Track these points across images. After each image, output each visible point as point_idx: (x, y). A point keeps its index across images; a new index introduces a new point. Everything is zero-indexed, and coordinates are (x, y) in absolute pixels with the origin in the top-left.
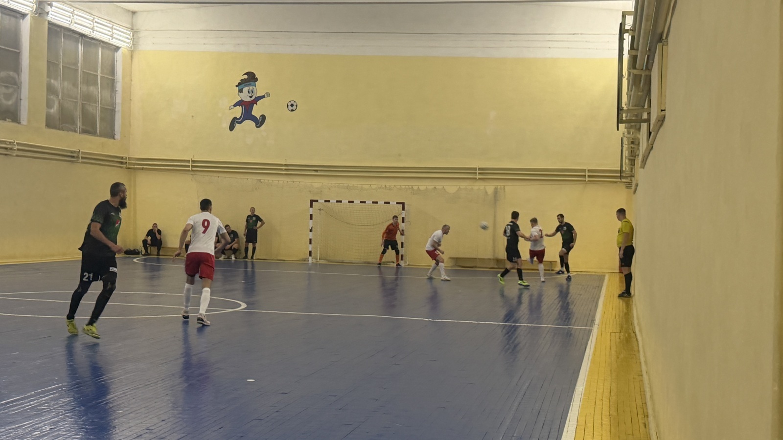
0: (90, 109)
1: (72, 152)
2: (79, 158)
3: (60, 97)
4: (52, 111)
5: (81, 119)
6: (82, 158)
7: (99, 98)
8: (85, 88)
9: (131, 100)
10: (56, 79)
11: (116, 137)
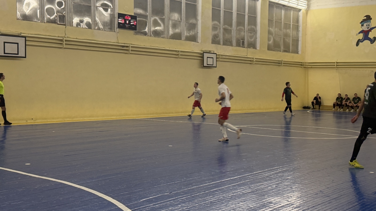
0: (287, 40)
1: (279, 61)
2: (282, 64)
3: (274, 35)
4: (270, 42)
5: (283, 46)
6: (284, 63)
7: (291, 35)
8: (285, 31)
9: (306, 34)
10: (272, 27)
11: (299, 53)
